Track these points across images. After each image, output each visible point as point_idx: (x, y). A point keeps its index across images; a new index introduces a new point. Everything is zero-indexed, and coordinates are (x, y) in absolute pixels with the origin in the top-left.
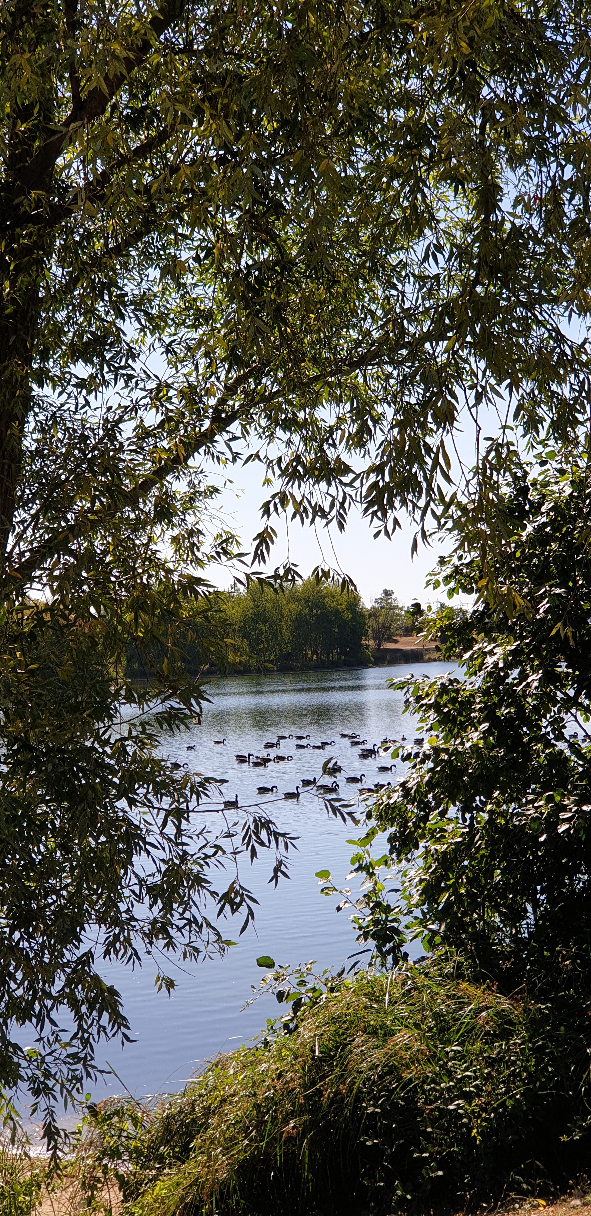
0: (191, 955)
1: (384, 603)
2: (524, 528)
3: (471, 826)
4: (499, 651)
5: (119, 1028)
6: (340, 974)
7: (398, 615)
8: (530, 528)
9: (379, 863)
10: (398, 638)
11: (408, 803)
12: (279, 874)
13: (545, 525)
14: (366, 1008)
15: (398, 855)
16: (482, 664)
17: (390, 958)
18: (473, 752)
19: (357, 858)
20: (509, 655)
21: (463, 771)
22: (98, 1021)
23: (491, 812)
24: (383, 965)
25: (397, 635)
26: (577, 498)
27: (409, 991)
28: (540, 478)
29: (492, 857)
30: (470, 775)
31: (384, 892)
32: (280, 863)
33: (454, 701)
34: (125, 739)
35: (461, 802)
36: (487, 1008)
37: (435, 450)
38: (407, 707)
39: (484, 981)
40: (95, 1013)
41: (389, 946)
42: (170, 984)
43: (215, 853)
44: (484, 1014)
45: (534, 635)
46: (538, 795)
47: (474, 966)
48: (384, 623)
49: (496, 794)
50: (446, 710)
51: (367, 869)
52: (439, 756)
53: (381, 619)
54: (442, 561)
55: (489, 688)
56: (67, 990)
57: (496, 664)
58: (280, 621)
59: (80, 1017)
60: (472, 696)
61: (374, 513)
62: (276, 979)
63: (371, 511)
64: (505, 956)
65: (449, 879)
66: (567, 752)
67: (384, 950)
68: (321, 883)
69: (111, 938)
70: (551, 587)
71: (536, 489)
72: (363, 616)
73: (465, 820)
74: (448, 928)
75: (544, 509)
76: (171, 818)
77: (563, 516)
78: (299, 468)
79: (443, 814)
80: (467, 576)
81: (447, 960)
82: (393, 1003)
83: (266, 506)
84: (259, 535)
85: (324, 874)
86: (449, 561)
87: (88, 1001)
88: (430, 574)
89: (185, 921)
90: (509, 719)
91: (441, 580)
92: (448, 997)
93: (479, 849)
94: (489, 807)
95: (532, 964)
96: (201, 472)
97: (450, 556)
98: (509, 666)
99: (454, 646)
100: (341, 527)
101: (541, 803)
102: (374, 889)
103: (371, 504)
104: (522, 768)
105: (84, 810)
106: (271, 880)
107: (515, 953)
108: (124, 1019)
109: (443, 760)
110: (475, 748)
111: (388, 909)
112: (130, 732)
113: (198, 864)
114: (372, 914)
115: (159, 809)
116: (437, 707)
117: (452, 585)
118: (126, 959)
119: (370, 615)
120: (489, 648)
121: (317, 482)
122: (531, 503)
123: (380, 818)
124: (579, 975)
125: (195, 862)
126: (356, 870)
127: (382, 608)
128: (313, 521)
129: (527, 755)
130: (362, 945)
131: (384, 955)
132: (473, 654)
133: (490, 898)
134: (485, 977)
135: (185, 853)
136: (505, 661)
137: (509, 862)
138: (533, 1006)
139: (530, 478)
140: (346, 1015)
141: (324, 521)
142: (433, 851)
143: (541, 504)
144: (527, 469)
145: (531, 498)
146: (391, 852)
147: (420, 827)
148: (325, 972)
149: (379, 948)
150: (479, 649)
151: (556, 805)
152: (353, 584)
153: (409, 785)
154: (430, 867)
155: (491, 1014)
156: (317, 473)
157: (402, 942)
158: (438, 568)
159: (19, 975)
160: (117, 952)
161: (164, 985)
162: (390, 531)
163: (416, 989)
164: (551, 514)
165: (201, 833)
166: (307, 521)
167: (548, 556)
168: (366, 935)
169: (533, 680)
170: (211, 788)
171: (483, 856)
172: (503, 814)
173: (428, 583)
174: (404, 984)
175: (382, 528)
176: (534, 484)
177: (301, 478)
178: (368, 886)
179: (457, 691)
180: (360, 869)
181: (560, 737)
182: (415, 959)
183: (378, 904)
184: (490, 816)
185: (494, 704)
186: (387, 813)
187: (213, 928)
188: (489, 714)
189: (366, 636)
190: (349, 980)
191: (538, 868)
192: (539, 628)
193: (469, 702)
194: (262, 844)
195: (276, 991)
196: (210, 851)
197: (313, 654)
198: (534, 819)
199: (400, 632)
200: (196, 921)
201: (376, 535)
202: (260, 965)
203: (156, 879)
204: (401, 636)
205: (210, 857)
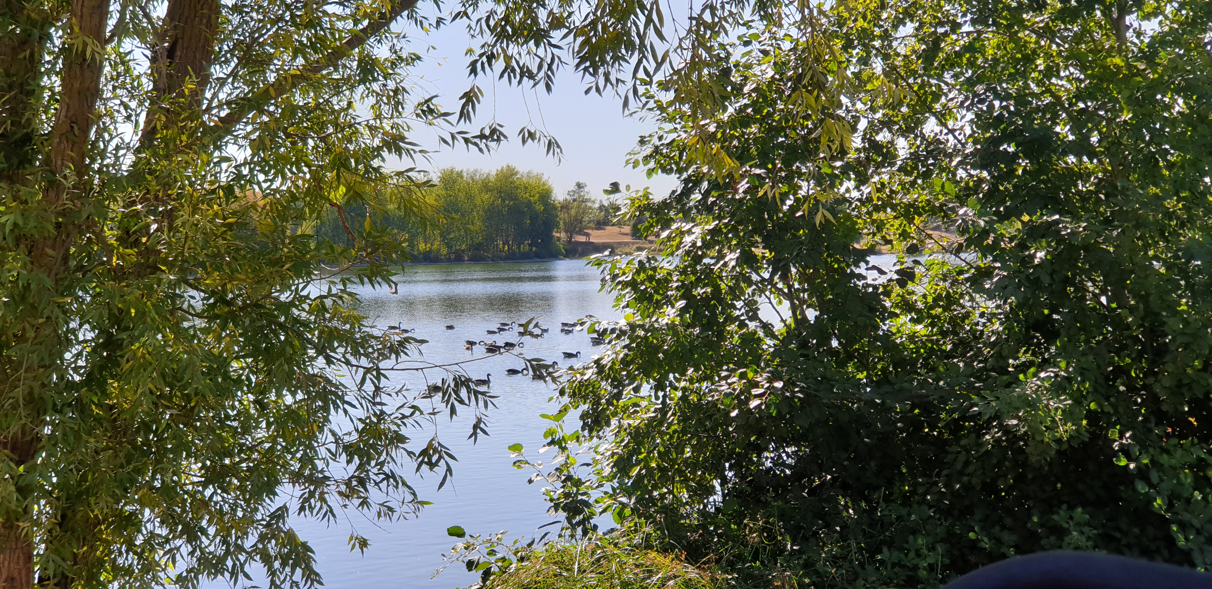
0: (385, 515)
1: (576, 196)
2: (725, 109)
3: (664, 403)
4: (697, 230)
5: (312, 584)
6: (530, 545)
7: (590, 208)
8: (731, 110)
9: (571, 437)
10: (589, 231)
11: (602, 379)
12: (479, 431)
13: (746, 106)
14: (555, 576)
15: (590, 431)
16: (681, 243)
17: (579, 530)
18: (669, 329)
19: (550, 433)
20: (707, 234)
21: (658, 348)
22: (291, 577)
23: (684, 389)
24: (572, 536)
25: (589, 228)
26: (779, 80)
27: (598, 560)
28: (744, 60)
29: (684, 432)
30: (665, 352)
31: (575, 466)
32: (479, 421)
33: (651, 278)
34: (325, 297)
35: (654, 380)
36: (675, 577)
37: (648, 7)
38: (603, 286)
39: (672, 551)
40: (288, 569)
41: (578, 518)
42: (364, 543)
43: (412, 414)
44: (671, 583)
45: (733, 215)
46: (732, 371)
47: (662, 538)
48: (576, 216)
49: (690, 371)
50: (643, 288)
51: (558, 443)
52: (634, 331)
53: (573, 212)
54: (642, 141)
55: (686, 267)
56: (260, 546)
57: (694, 244)
58: (472, 210)
59: (272, 573)
60: (669, 274)
61: (586, 69)
62: (466, 548)
63: (583, 67)
64: (695, 529)
65: (641, 453)
66: (761, 333)
67: (574, 522)
68: (514, 456)
69: (306, 495)
70: (751, 167)
71: (739, 71)
72: (554, 208)
73: (657, 398)
74: (638, 501)
75: (746, 90)
76: (369, 376)
77: (765, 98)
78: (508, 28)
79: (636, 390)
80: (667, 156)
81: (636, 531)
82: (582, 571)
83: (473, 64)
84: (466, 95)
85: (516, 448)
86: (649, 141)
87: (281, 557)
88: (630, 154)
89: (383, 476)
90: (706, 299)
91: (640, 159)
92: (637, 566)
93: (671, 424)
94: (683, 384)
95: (720, 536)
96: (404, 37)
97: (650, 136)
98: (707, 245)
99: (651, 226)
100: (548, 88)
101: (734, 379)
102: (566, 463)
103: (583, 60)
104: (715, 347)
105: (281, 365)
106: (470, 437)
107: (704, 526)
108: (317, 575)
109: (638, 337)
110: (671, 327)
111: (578, 483)
112: (330, 289)
113: (396, 424)
114: (563, 487)
115: (358, 367)
116: (633, 284)
117: (652, 164)
118: (321, 515)
119: (562, 207)
120: (688, 227)
121: (526, 42)
122: (734, 85)
123: (573, 395)
124: (765, 548)
125: (392, 421)
126: (549, 444)
127: (574, 200)
128: (520, 82)
129: (721, 335)
130: (554, 516)
131: (573, 527)
132: (671, 233)
133: (680, 472)
134: (672, 548)
135: (382, 412)
136: (704, 240)
137: (699, 439)
138: (720, 576)
139: (732, 60)
140: (536, 582)
141: (532, 82)
142: (626, 426)
143: (742, 86)
144: (730, 50)
145: (733, 80)
146: (583, 429)
147: (613, 405)
148: (515, 542)
149: (569, 520)
150: (677, 229)
151: (749, 381)
152: (558, 147)
153: (604, 362)
154: (623, 441)
155: (679, 583)
156: (526, 33)
157: (592, 514)
158: (638, 148)
159: (212, 531)
160: (311, 508)
161: (357, 545)
162: (601, 88)
163: (605, 557)
164: (754, 95)
165: (400, 391)
166: (515, 82)
167: (749, 139)
168: (556, 507)
169: (731, 259)
170: (411, 347)
171: (675, 432)
172: (697, 392)
173: (627, 162)
174: (593, 553)
175: (594, 84)
176: (736, 65)
177: (509, 38)
178: (560, 459)
179: (654, 269)
180: (552, 443)
181: (754, 317)
182: (605, 531)
183: (569, 478)
184: (683, 393)
185: (691, 282)
186: (580, 390)
187: (409, 487)
188: (686, 292)
189: (558, 228)
190: (539, 549)
191: (728, 445)
192: (738, 208)
193: (667, 280)
194: (462, 402)
195: (466, 560)
196: (407, 411)
197: (504, 244)
198: (727, 395)
199: (592, 225)
200: (393, 476)
201: (587, 92)
202: (451, 534)
203: (352, 438)
204: (592, 229)
205: (407, 417)
